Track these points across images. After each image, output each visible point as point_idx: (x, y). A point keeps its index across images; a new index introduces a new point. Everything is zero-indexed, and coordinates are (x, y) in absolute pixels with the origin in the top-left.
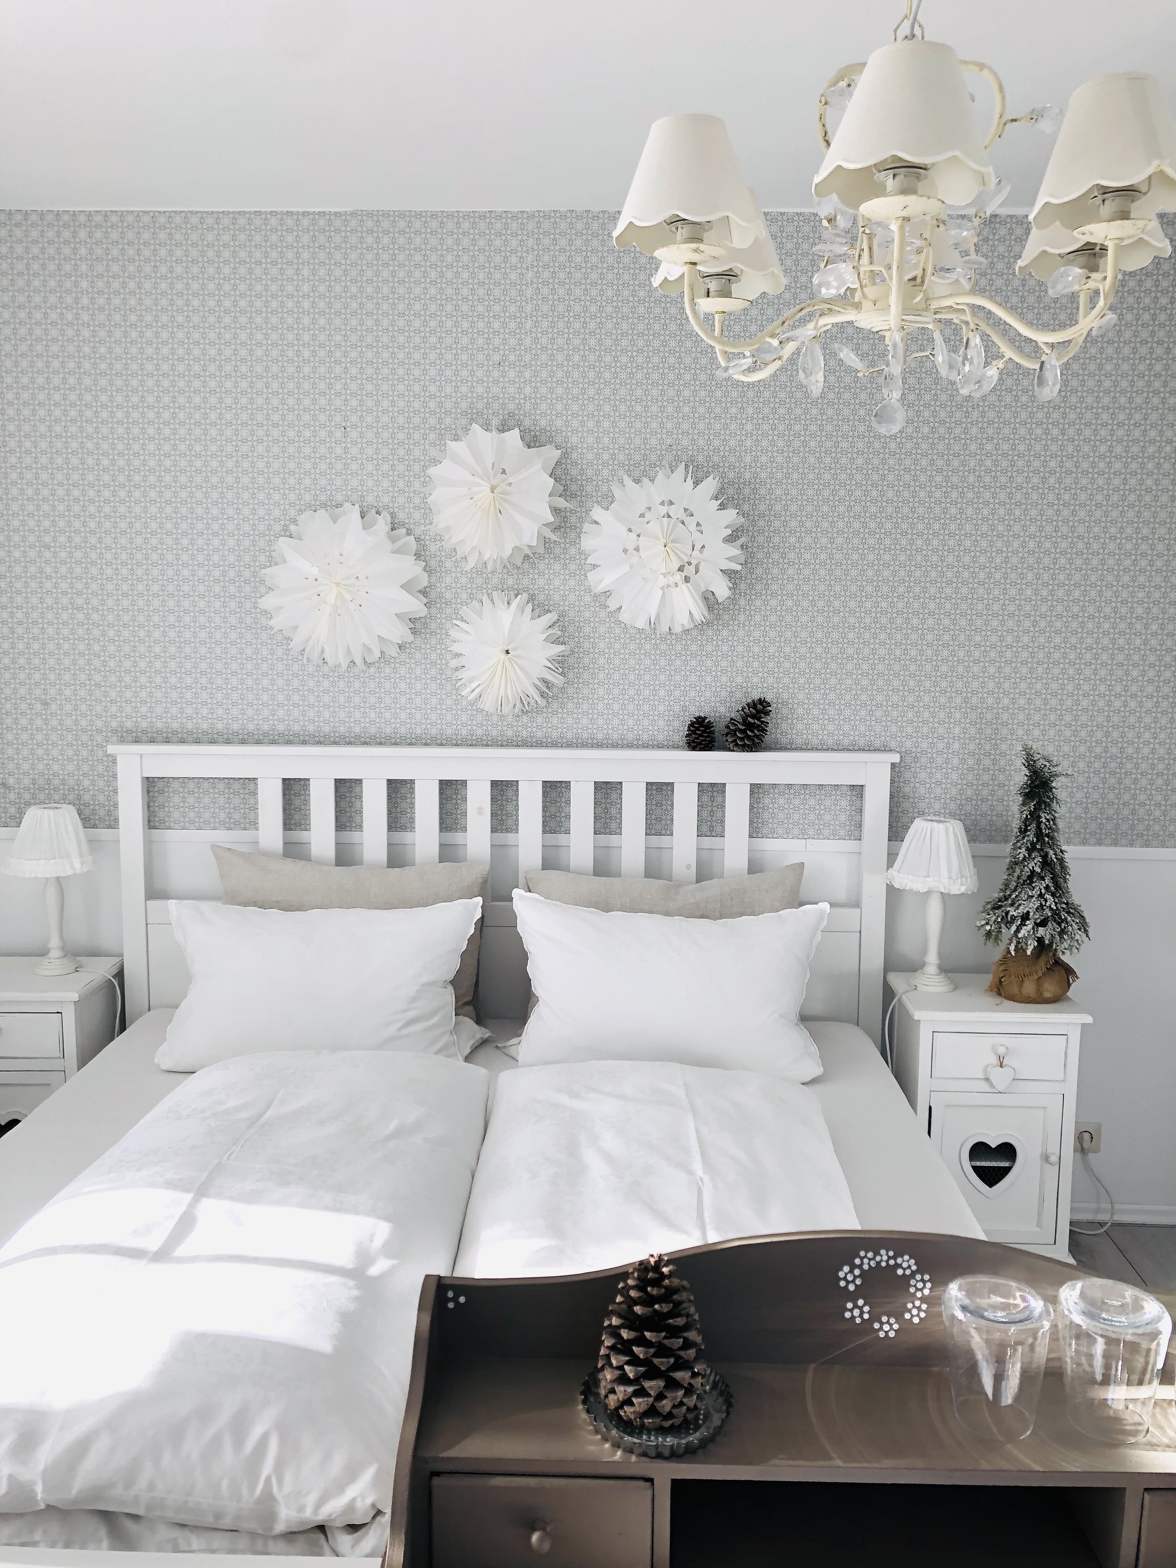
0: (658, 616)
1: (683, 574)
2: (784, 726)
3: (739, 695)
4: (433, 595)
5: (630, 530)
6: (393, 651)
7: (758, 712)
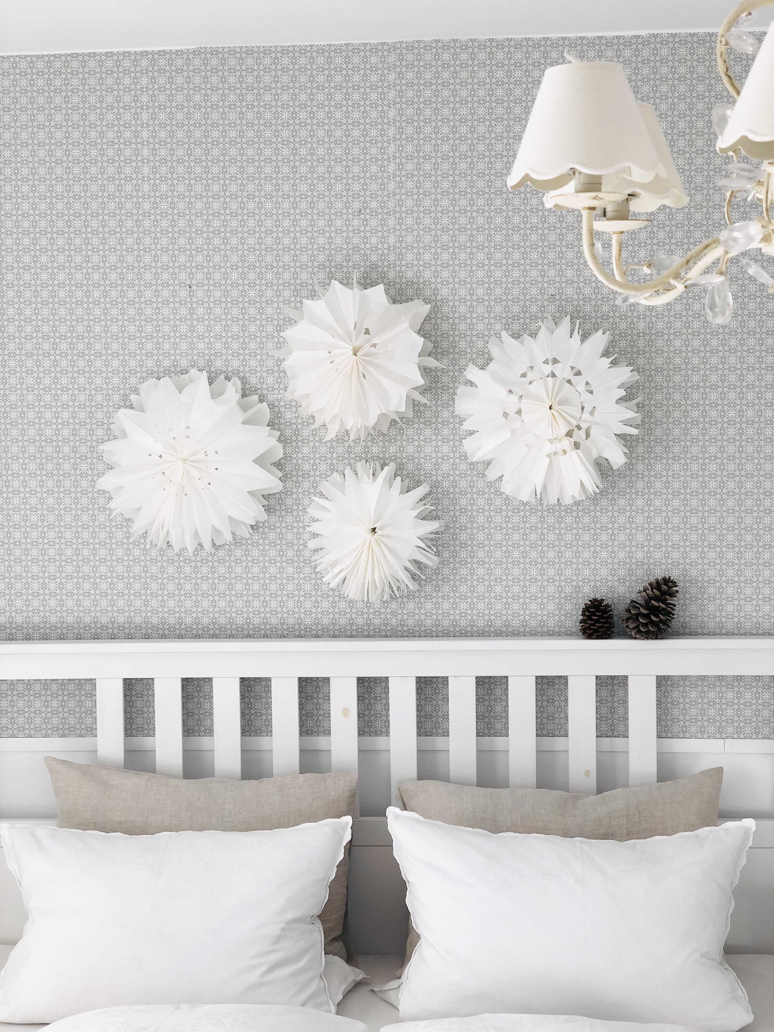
0: (545, 487)
1: (572, 440)
2: (693, 608)
3: (639, 572)
4: (289, 467)
5: (511, 392)
6: (245, 532)
7: (663, 593)
